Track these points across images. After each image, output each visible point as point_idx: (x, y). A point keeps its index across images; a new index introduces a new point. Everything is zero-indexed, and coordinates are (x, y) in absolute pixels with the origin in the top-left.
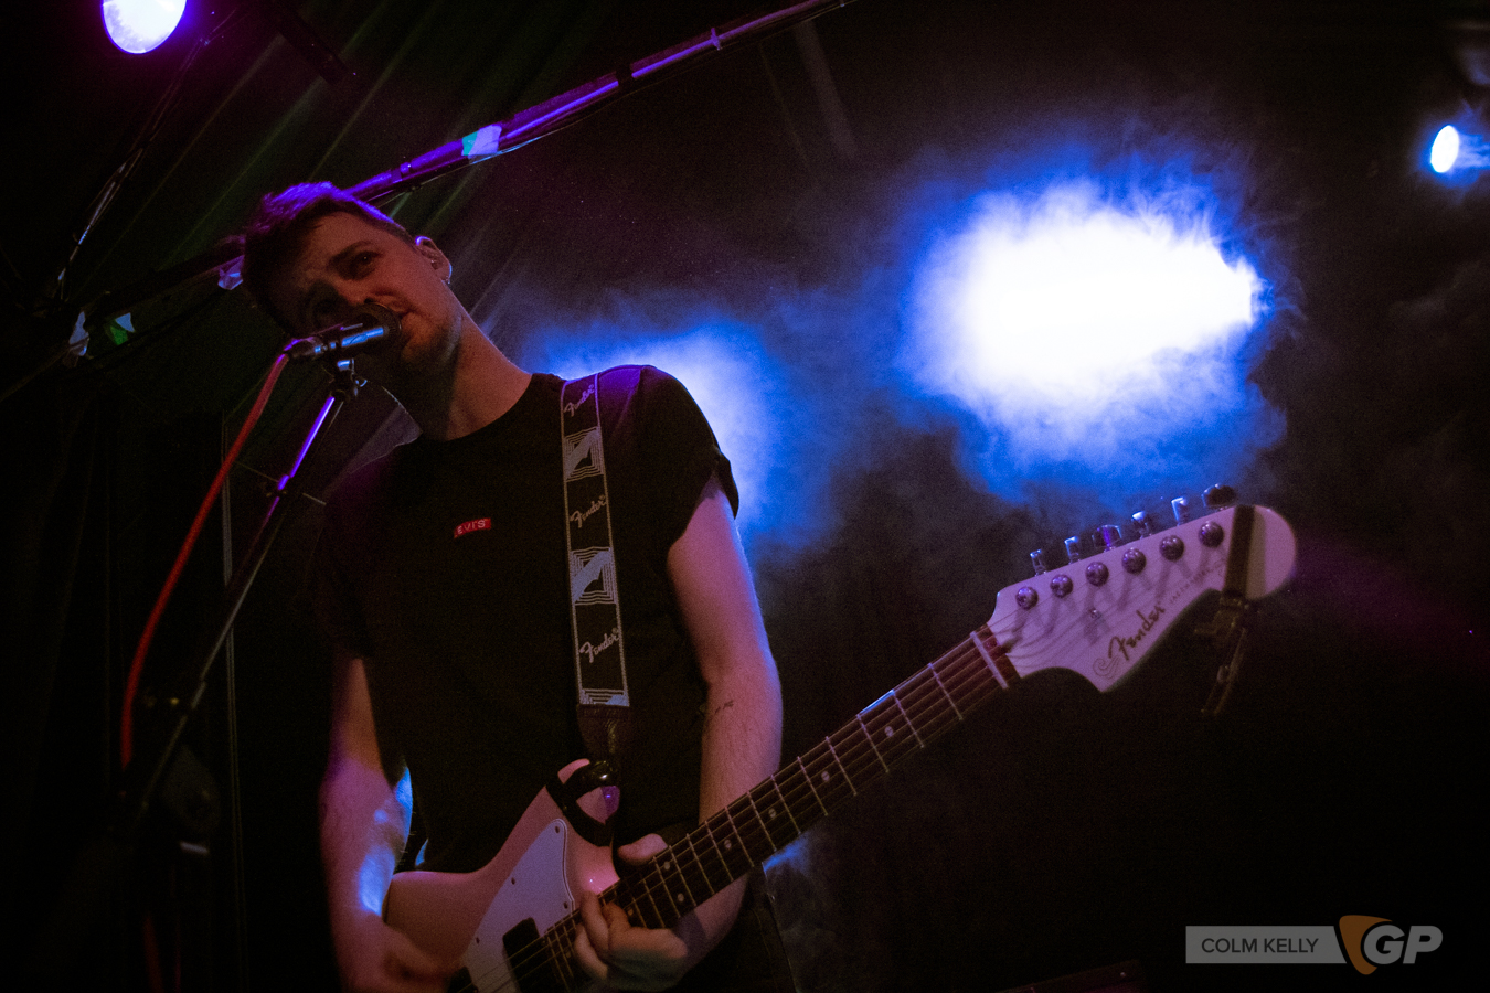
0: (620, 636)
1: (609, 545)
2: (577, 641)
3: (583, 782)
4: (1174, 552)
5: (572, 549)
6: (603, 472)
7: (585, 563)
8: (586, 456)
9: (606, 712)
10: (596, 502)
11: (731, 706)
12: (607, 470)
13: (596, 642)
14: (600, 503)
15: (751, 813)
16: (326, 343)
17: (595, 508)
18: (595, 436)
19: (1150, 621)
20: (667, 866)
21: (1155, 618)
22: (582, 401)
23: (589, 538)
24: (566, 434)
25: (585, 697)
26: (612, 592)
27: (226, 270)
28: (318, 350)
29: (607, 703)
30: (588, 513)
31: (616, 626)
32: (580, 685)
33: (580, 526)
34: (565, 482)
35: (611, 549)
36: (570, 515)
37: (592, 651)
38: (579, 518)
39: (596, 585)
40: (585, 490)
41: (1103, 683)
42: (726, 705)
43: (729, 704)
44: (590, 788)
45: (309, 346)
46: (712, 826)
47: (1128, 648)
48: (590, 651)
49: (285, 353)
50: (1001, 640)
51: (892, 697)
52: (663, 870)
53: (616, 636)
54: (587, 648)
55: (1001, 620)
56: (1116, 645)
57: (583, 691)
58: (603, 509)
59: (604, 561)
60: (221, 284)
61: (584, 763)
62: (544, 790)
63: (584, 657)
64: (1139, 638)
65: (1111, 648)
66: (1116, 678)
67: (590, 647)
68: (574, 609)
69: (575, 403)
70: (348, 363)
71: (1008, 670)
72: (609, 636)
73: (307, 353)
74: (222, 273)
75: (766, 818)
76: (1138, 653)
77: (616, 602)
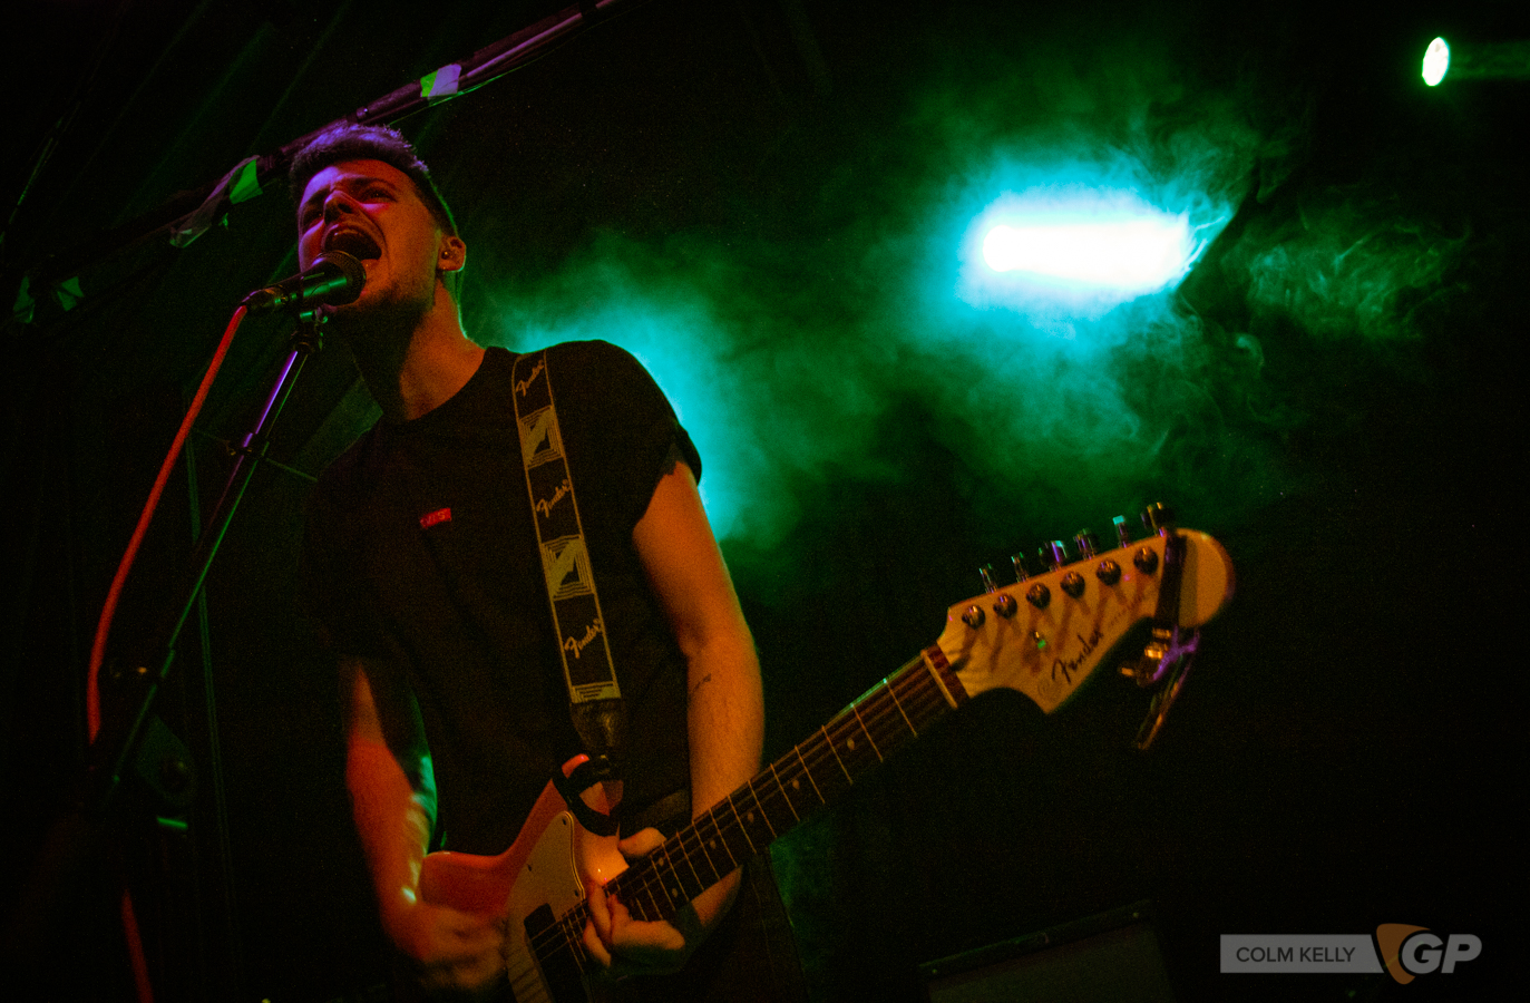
0: (602, 625)
1: (579, 533)
2: (560, 638)
3: (584, 777)
4: (1111, 578)
5: (543, 541)
6: (563, 455)
7: (558, 555)
8: (543, 437)
9: (597, 707)
10: (560, 488)
11: (709, 680)
12: (567, 450)
13: (580, 636)
14: (565, 488)
15: (732, 817)
16: (287, 294)
17: (559, 494)
18: (549, 416)
19: (1090, 646)
20: (661, 862)
21: (1095, 642)
22: (533, 378)
23: (558, 527)
24: (521, 416)
25: (576, 695)
26: (588, 582)
27: (177, 227)
28: (277, 301)
29: (598, 698)
30: (555, 500)
31: (597, 617)
32: (569, 683)
33: (547, 515)
34: (526, 469)
35: (581, 536)
36: (536, 503)
37: (576, 646)
38: (545, 507)
39: (572, 576)
40: (547, 477)
41: (1047, 705)
42: (704, 680)
43: (708, 679)
44: (592, 783)
45: (270, 297)
46: (700, 826)
47: (1070, 671)
48: (574, 646)
49: (242, 304)
50: (951, 659)
51: (853, 712)
52: (658, 866)
53: (597, 629)
54: (571, 644)
55: (950, 641)
56: (1059, 667)
57: (574, 688)
58: (568, 494)
59: (576, 549)
60: (173, 242)
61: (583, 758)
62: (551, 784)
63: (570, 653)
64: (1080, 661)
65: (1054, 670)
66: (1060, 700)
67: (574, 642)
68: (553, 606)
69: (525, 380)
70: (310, 313)
71: (958, 691)
72: (591, 627)
73: (267, 305)
74: (173, 231)
75: (745, 821)
76: (1080, 676)
77: (594, 591)
